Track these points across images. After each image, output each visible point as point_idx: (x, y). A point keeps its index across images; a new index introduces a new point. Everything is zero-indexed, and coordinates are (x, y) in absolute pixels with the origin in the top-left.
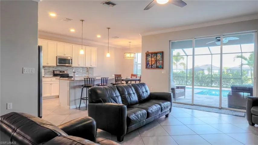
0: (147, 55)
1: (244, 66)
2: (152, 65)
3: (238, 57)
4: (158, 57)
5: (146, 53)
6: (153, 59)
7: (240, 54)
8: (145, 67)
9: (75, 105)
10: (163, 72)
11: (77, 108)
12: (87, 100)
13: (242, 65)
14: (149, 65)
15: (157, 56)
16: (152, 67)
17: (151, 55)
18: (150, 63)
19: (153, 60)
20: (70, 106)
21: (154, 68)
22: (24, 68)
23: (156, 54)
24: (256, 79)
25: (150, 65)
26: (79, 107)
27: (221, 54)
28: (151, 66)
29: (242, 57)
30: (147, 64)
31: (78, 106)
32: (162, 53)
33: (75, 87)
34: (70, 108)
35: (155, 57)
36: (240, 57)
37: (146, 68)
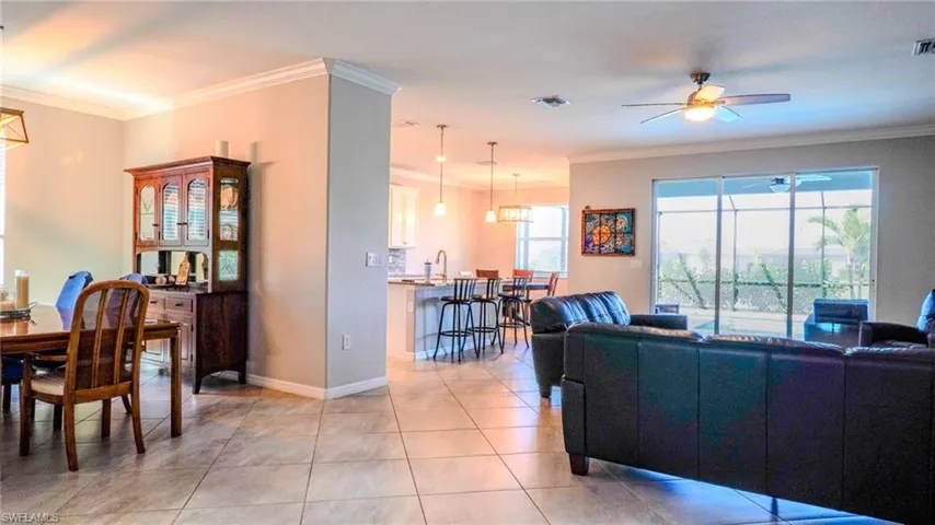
0: (588, 215)
1: (829, 248)
2: (601, 245)
3: (812, 220)
4: (618, 224)
5: (584, 211)
6: (605, 229)
7: (819, 213)
8: (580, 250)
9: (425, 350)
10: (632, 263)
11: (428, 359)
12: (453, 336)
13: (824, 242)
14: (591, 245)
15: (616, 220)
16: (600, 252)
17: (598, 216)
18: (596, 239)
19: (604, 231)
20: (414, 351)
21: (607, 254)
22: (369, 255)
23: (614, 213)
24: (876, 283)
25: (594, 245)
26: (434, 357)
27: (792, 208)
28: (596, 248)
29: (824, 221)
30: (586, 243)
31: (431, 355)
32: (632, 213)
33: (424, 303)
34: (414, 359)
35: (611, 222)
36: (819, 222)
37: (584, 252)
